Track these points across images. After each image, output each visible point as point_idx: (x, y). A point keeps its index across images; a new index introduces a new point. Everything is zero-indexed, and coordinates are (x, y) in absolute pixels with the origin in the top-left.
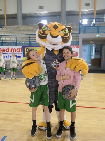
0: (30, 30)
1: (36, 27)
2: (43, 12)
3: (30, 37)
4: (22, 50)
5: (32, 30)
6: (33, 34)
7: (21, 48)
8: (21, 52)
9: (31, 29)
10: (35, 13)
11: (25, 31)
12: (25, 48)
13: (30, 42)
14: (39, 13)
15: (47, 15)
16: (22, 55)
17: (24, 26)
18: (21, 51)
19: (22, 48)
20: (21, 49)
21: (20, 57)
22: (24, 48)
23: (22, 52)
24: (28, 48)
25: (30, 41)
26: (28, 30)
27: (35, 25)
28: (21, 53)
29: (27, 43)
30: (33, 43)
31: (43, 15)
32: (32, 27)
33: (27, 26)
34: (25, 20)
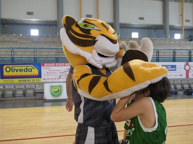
0: (13, 42)
1: (23, 38)
2: (33, 20)
3: (13, 51)
5: (16, 42)
6: (18, 47)
9: (15, 40)
10: (21, 19)
11: (5, 43)
12: (5, 67)
13: (13, 59)
14: (27, 20)
15: (41, 23)
17: (4, 36)
24: (10, 66)
25: (13, 56)
26: (9, 42)
27: (21, 35)
30: (18, 60)
31: (32, 23)
32: (16, 37)
33: (9, 35)
34: (5, 27)
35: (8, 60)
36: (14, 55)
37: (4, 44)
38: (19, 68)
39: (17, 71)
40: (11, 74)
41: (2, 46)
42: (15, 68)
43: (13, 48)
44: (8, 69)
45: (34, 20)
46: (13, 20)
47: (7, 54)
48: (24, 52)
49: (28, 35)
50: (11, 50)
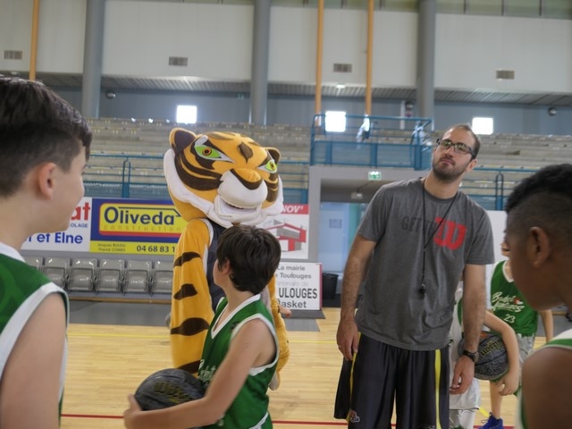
0: (127, 139)
1: (155, 131)
2: (185, 79)
3: (127, 164)
4: (90, 212)
5: (138, 139)
6: (140, 154)
7: (87, 204)
8: (85, 222)
9: (134, 133)
10: (153, 78)
11: (108, 142)
12: (104, 207)
13: (125, 186)
14: (168, 78)
15: (204, 89)
16: (86, 233)
17: (108, 122)
18: (86, 218)
19: (90, 205)
20: (86, 208)
21: (78, 239)
22: (97, 204)
23: (89, 222)
24: (116, 206)
25: (126, 179)
26: (120, 138)
27: (151, 121)
28: (86, 226)
29: (112, 185)
30: (140, 190)
31: (182, 88)
32: (137, 127)
33: (120, 122)
34: (112, 98)
35: (114, 189)
36: (129, 175)
37: (105, 144)
38: (141, 213)
39: (134, 222)
40: (118, 227)
41: (100, 149)
42: (131, 212)
43: (128, 157)
44: (111, 215)
45: (187, 79)
46: (131, 80)
47: (112, 172)
48: (155, 169)
49: (168, 121)
50: (122, 161)
